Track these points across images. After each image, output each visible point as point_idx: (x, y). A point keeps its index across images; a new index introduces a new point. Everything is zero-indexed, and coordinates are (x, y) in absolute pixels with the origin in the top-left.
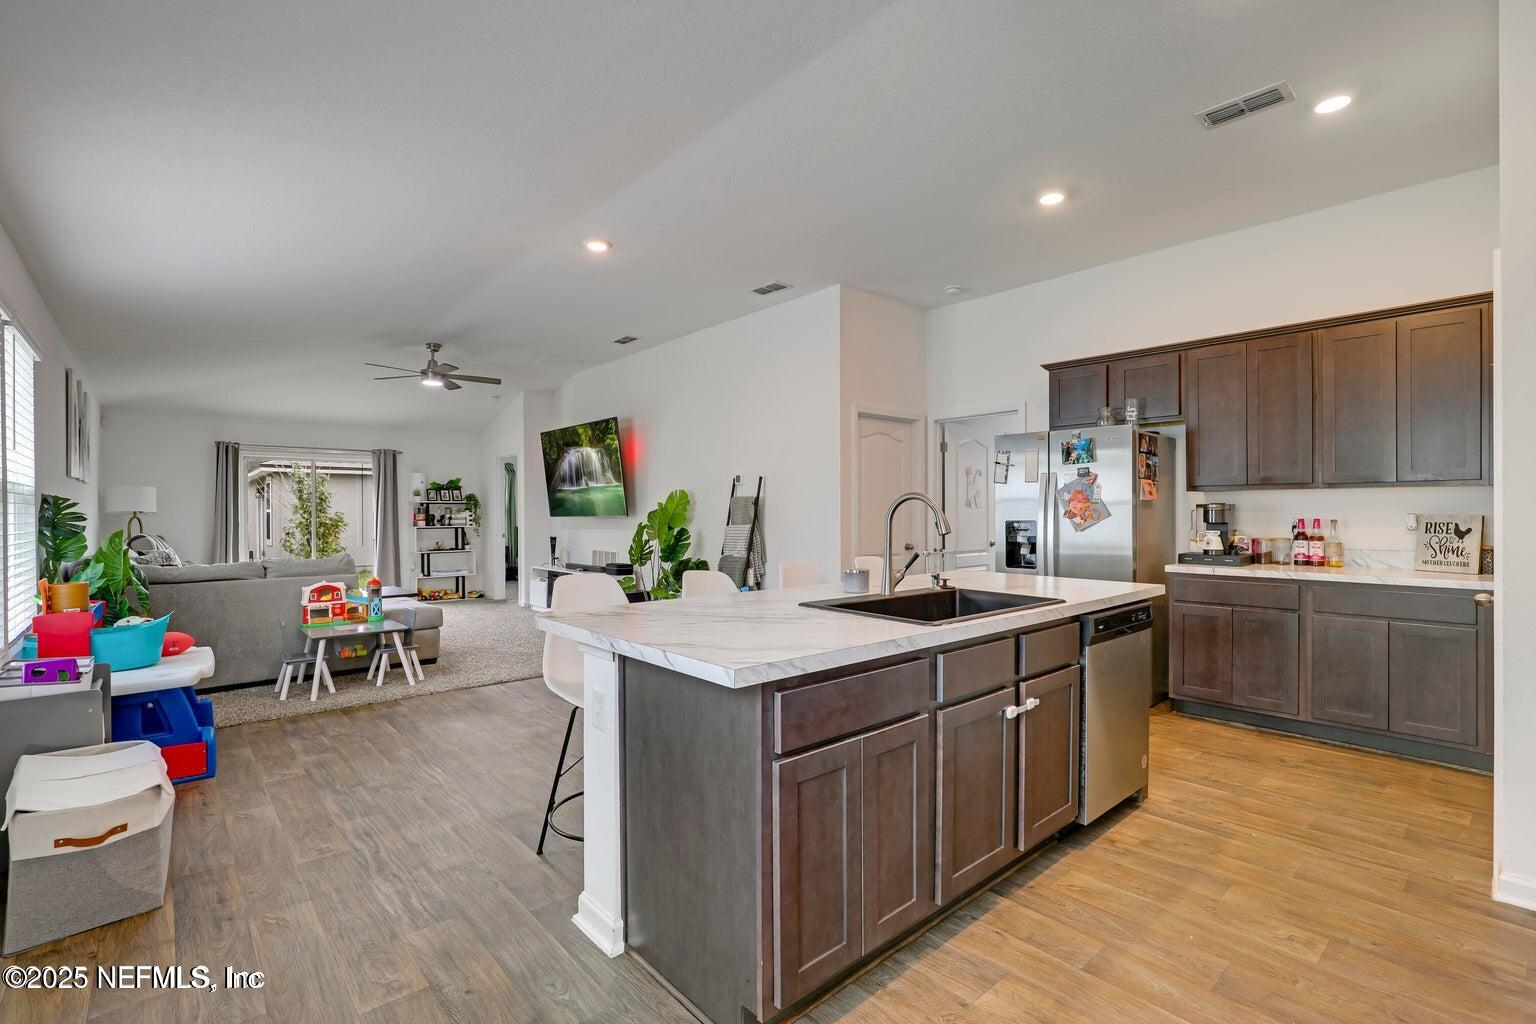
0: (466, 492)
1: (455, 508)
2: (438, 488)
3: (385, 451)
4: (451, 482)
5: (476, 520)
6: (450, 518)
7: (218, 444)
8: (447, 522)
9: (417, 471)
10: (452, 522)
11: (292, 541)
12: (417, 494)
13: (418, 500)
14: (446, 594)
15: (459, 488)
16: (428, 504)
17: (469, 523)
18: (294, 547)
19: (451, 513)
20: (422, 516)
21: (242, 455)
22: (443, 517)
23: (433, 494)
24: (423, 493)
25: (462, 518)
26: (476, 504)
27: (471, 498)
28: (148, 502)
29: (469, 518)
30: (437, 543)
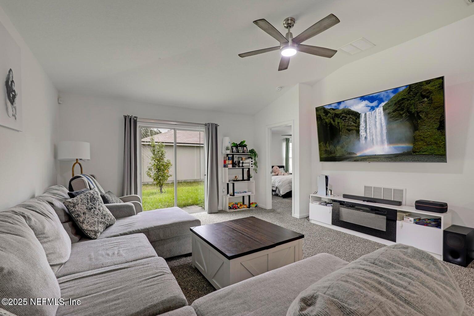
0: (249, 148)
1: (244, 157)
2: (237, 146)
3: (212, 124)
4: (242, 142)
5: (255, 164)
6: (243, 163)
7: (125, 117)
8: (241, 165)
9: (225, 136)
10: (244, 165)
11: (151, 172)
12: (227, 149)
13: (228, 152)
14: (241, 205)
15: (245, 146)
16: (233, 155)
17: (251, 165)
18: (151, 174)
19: (242, 160)
20: (230, 162)
21: (138, 124)
22: (239, 162)
23: (234, 149)
24: (230, 148)
25: (248, 163)
26: (255, 155)
27: (252, 151)
28: (85, 153)
29: (251, 163)
30: (236, 177)
